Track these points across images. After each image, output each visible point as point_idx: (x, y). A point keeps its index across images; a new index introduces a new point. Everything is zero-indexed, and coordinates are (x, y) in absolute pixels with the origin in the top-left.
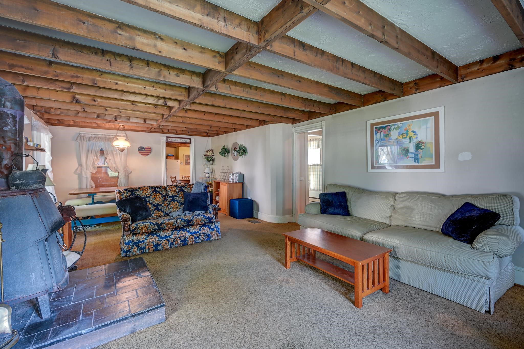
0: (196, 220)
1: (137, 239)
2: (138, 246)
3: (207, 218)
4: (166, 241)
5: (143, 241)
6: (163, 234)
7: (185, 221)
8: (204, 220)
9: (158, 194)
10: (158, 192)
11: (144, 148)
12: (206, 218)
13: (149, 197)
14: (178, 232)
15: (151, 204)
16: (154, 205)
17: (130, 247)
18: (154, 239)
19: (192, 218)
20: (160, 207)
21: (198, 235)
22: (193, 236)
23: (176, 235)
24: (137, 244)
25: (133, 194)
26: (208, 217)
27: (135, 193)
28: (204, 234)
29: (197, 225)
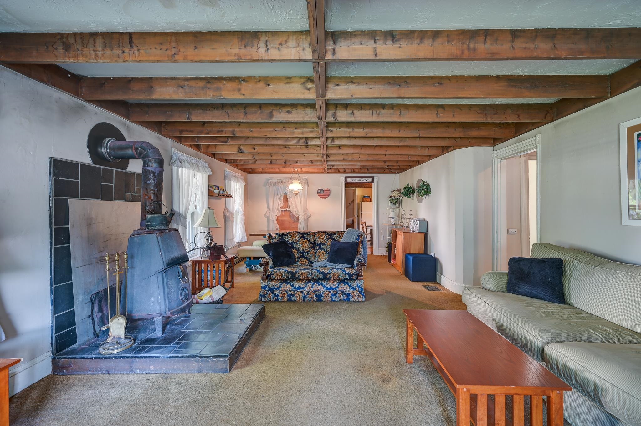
0: (334, 274)
1: (272, 284)
2: (273, 293)
3: (347, 274)
4: (299, 292)
5: (278, 288)
6: (297, 284)
7: (320, 273)
8: (343, 276)
9: (306, 240)
10: (306, 238)
11: (323, 190)
12: (346, 274)
13: (296, 243)
14: (313, 285)
15: (298, 250)
16: (300, 252)
17: (266, 292)
18: (286, 288)
19: (329, 272)
20: (306, 255)
21: (336, 293)
22: (330, 292)
23: (310, 287)
24: (272, 290)
25: (282, 238)
26: (348, 272)
27: (284, 237)
28: (343, 292)
29: (334, 280)
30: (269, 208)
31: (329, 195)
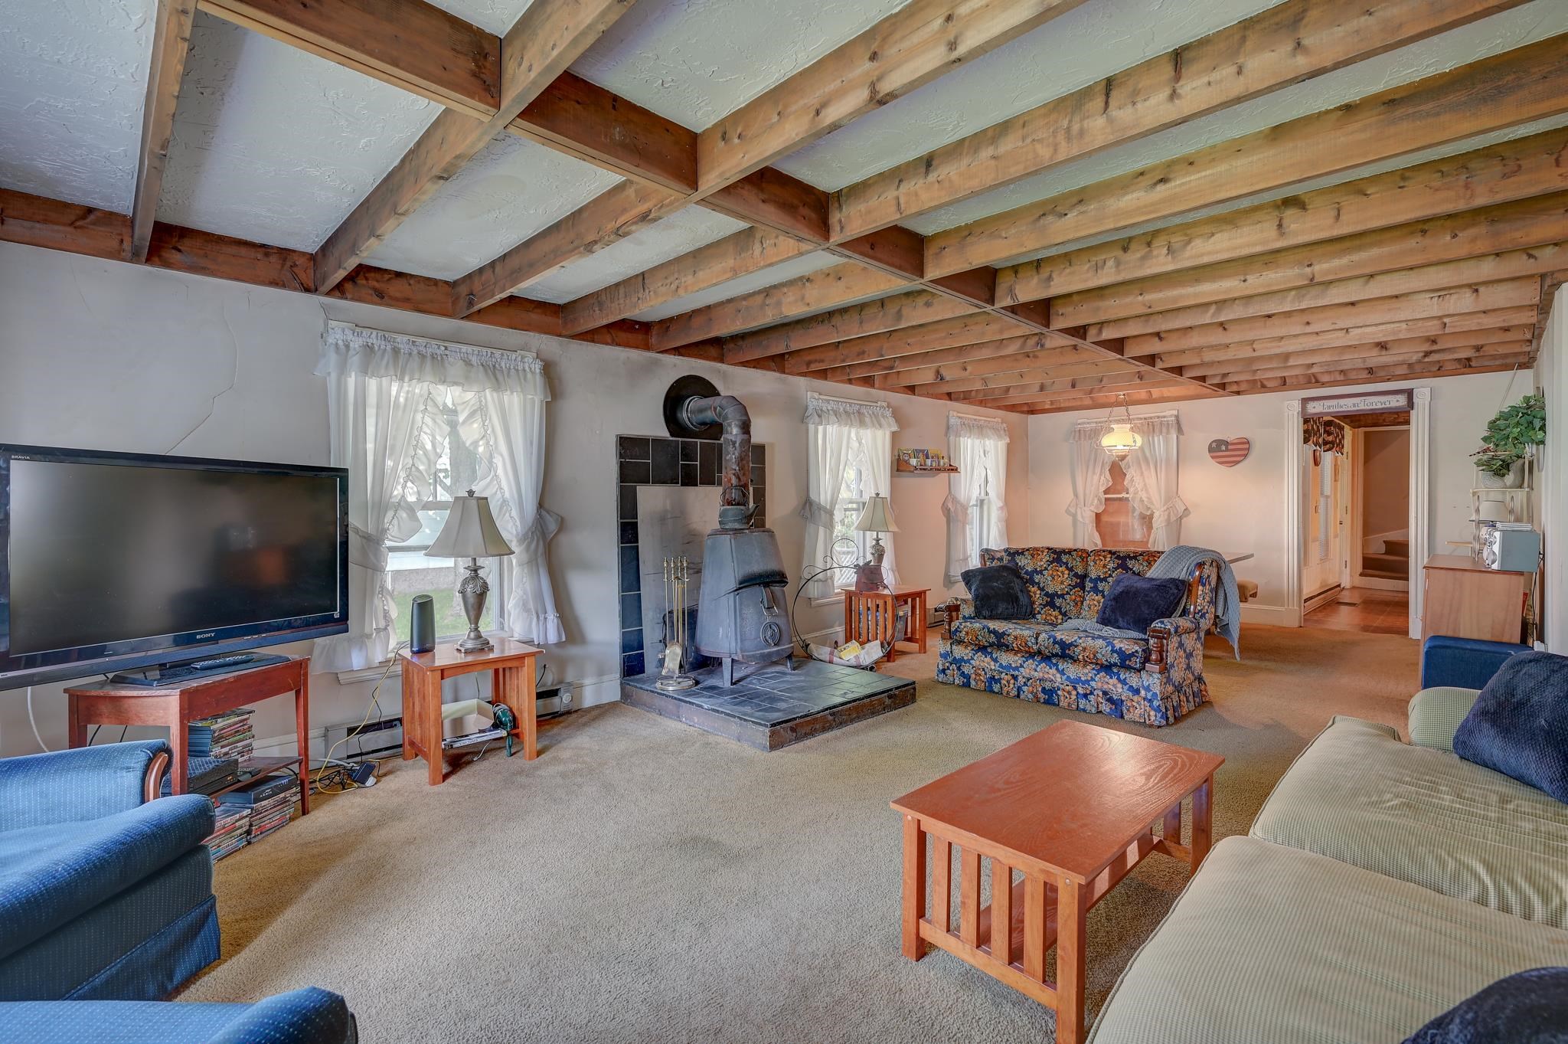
0: (1084, 649)
1: (959, 651)
2: (959, 669)
3: (1116, 652)
4: (1009, 677)
5: (968, 661)
6: (1006, 658)
7: (1055, 642)
8: (1106, 655)
9: (1063, 568)
10: (1064, 563)
11: (1227, 443)
12: (1113, 651)
13: (1041, 572)
14: (1037, 666)
15: (1042, 589)
16: (1047, 594)
17: (947, 664)
18: (982, 661)
19: (1075, 641)
20: (1058, 602)
21: (1088, 692)
22: (1075, 688)
23: (1031, 669)
24: (958, 662)
25: (1013, 559)
26: (1120, 648)
27: (1018, 559)
28: (1105, 693)
29: (1086, 663)
30: (1076, 495)
31: (1245, 456)
